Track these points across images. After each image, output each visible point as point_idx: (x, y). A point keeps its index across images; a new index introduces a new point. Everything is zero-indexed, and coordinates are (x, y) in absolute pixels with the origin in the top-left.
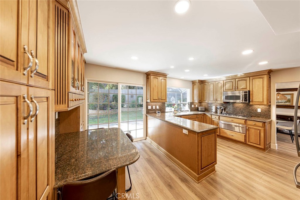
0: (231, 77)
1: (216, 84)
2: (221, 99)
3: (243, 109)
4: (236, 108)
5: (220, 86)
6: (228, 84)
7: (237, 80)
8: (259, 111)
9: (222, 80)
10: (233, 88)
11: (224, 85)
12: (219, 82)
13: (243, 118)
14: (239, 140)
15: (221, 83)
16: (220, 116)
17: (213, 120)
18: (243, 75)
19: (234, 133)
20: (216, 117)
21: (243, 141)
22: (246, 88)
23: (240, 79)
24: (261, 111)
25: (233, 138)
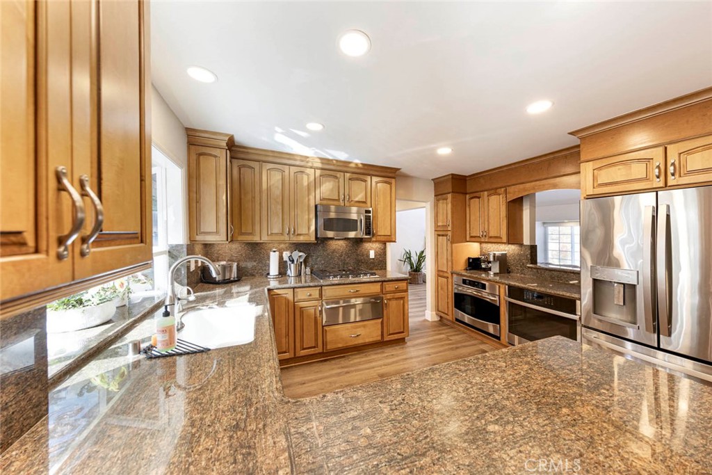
0: (334, 165)
1: (292, 174)
2: (309, 229)
3: (347, 254)
4: (333, 252)
5: (305, 183)
6: (327, 184)
7: (348, 175)
8: (372, 255)
9: (310, 164)
10: (339, 196)
11: (316, 184)
12: (302, 169)
13: (373, 278)
14: (371, 340)
15: (308, 175)
16: (321, 286)
17: (302, 304)
18: (360, 166)
19: (360, 327)
20: (310, 295)
21: (379, 338)
22: (365, 202)
23: (355, 176)
24: (375, 256)
25: (360, 341)
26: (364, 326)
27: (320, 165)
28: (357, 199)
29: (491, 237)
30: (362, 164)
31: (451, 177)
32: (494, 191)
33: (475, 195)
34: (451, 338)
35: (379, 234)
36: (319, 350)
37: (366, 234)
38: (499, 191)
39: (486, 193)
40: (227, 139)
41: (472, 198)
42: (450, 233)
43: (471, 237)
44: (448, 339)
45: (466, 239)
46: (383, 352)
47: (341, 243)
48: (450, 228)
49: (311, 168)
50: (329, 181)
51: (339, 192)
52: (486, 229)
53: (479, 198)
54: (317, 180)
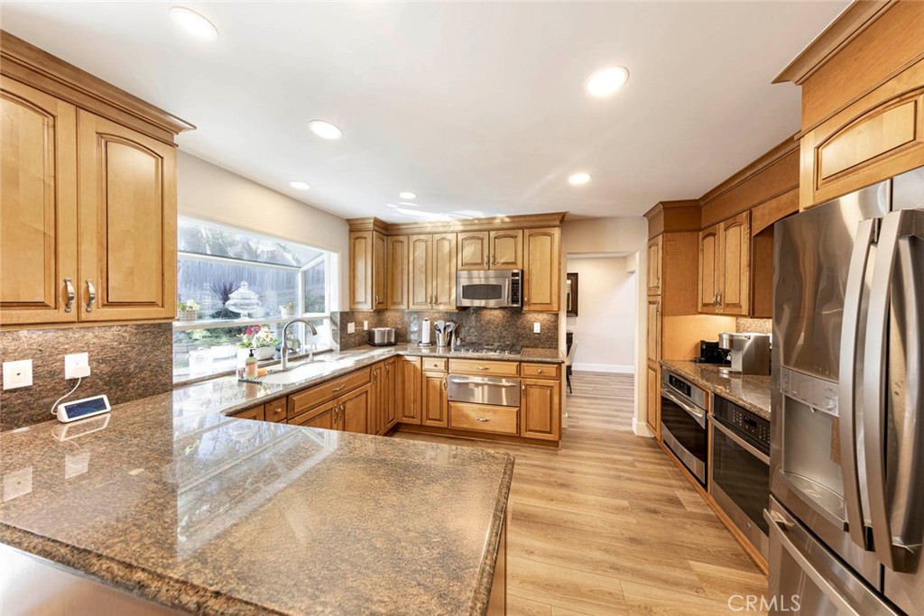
0: (476, 221)
1: (435, 241)
2: (450, 298)
4: (487, 324)
5: (446, 250)
6: (469, 247)
7: (492, 234)
8: (537, 328)
9: (452, 229)
10: (482, 258)
11: (458, 248)
12: (444, 235)
13: (512, 356)
14: (503, 430)
15: (450, 241)
16: (448, 358)
17: (428, 374)
18: (507, 220)
19: (489, 411)
20: (436, 366)
21: (514, 431)
22: (515, 263)
23: (502, 233)
24: (542, 330)
25: (488, 428)
26: (495, 412)
27: (461, 228)
28: (502, 261)
29: (728, 305)
30: (508, 217)
31: (661, 206)
32: (731, 221)
33: (708, 231)
34: (637, 464)
35: (533, 301)
36: (443, 424)
37: (513, 302)
38: (739, 219)
39: (722, 225)
40: (372, 221)
41: (706, 236)
42: (659, 299)
43: (704, 305)
44: (632, 464)
45: (697, 309)
46: (518, 450)
47: (497, 313)
48: (660, 292)
49: (453, 232)
50: (472, 244)
51: (482, 255)
52: (722, 290)
53: (714, 235)
54: (460, 244)
